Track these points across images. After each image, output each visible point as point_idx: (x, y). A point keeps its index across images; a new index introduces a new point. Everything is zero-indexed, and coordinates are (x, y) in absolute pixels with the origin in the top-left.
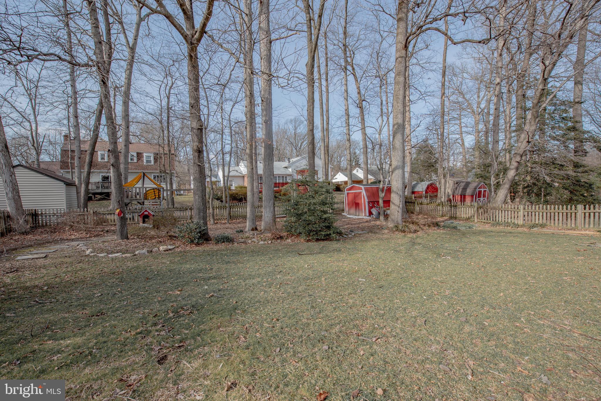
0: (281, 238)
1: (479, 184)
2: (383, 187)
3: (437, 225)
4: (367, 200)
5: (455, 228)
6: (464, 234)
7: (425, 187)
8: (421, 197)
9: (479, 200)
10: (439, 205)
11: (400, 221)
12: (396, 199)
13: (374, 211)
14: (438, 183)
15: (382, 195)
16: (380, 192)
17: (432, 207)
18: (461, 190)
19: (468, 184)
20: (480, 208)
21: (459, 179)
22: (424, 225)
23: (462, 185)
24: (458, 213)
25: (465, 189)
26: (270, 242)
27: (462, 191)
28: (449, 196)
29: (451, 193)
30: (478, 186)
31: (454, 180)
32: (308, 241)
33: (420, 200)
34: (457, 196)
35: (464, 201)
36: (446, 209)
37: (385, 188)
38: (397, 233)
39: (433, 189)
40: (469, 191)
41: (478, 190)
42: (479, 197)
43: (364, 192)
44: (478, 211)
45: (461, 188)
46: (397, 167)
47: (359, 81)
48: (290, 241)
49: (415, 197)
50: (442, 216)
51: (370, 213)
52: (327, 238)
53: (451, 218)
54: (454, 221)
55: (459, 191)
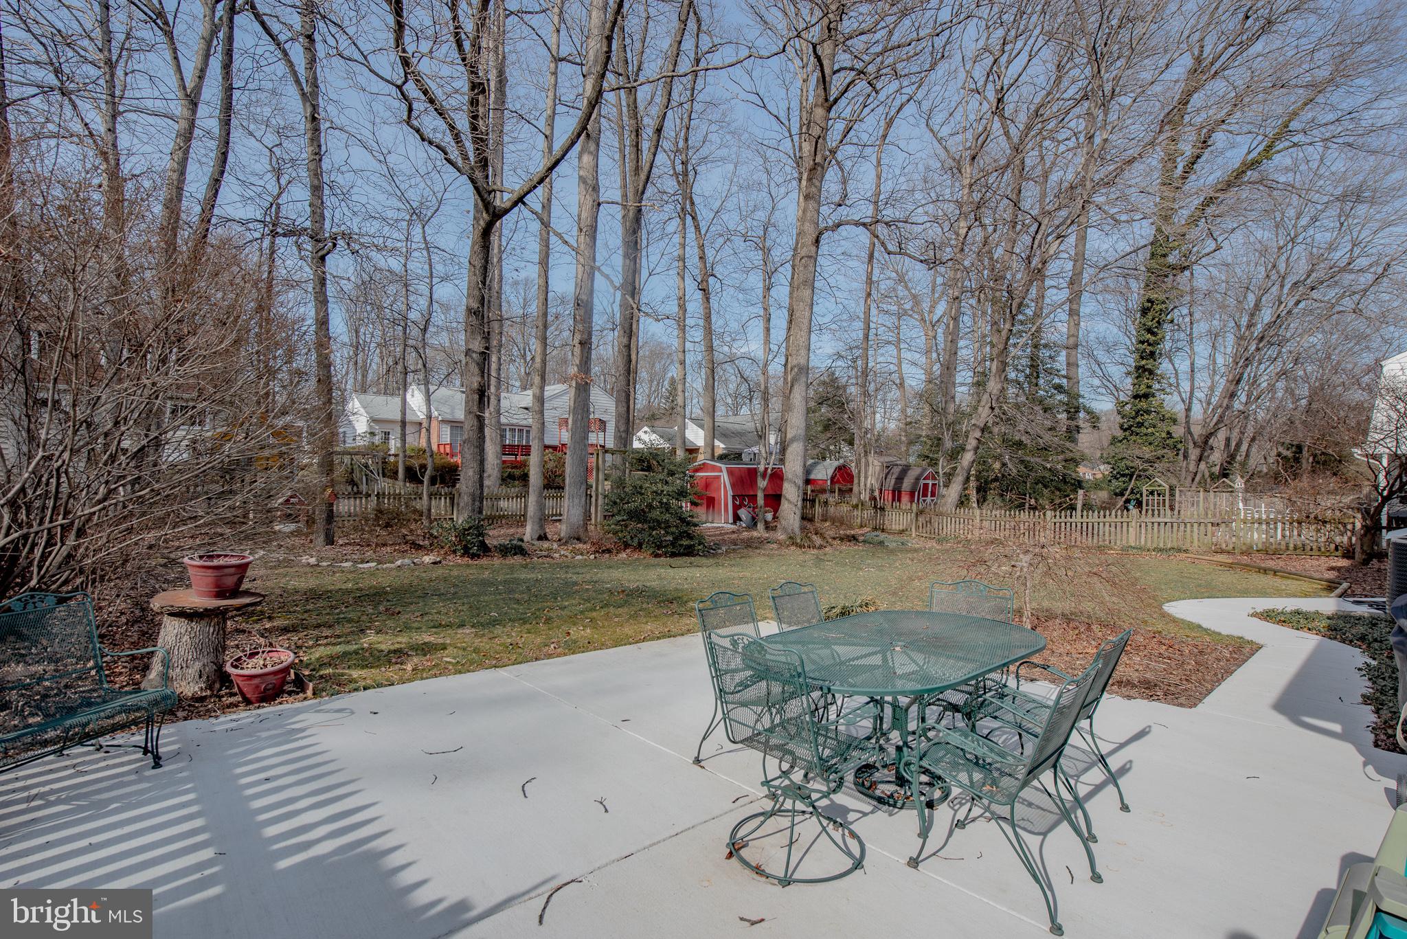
0: (609, 551)
1: (925, 470)
2: (766, 469)
3: (853, 538)
4: (730, 493)
5: (881, 543)
6: (892, 552)
7: (830, 472)
8: (823, 491)
9: (924, 501)
10: (856, 507)
11: (797, 530)
12: (791, 493)
13: (743, 513)
14: (853, 465)
15: (762, 483)
16: (759, 480)
17: (845, 508)
18: (893, 481)
19: (906, 469)
20: (920, 513)
21: (891, 459)
22: (834, 539)
23: (896, 470)
24: (886, 522)
25: (900, 479)
26: (592, 557)
27: (896, 484)
28: (872, 491)
29: (877, 486)
30: (921, 474)
31: (882, 460)
32: (657, 556)
33: (823, 497)
34: (886, 492)
35: (899, 500)
36: (867, 514)
37: (769, 471)
38: (793, 548)
39: (844, 476)
40: (907, 485)
41: (922, 482)
42: (925, 495)
43: (725, 477)
44: (917, 520)
45: (894, 476)
46: (795, 437)
47: (703, 232)
48: (624, 555)
49: (812, 491)
50: (861, 526)
51: (737, 518)
52: (689, 552)
53: (875, 529)
54: (878, 533)
55: (891, 481)
